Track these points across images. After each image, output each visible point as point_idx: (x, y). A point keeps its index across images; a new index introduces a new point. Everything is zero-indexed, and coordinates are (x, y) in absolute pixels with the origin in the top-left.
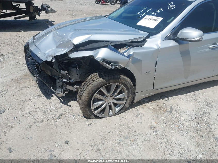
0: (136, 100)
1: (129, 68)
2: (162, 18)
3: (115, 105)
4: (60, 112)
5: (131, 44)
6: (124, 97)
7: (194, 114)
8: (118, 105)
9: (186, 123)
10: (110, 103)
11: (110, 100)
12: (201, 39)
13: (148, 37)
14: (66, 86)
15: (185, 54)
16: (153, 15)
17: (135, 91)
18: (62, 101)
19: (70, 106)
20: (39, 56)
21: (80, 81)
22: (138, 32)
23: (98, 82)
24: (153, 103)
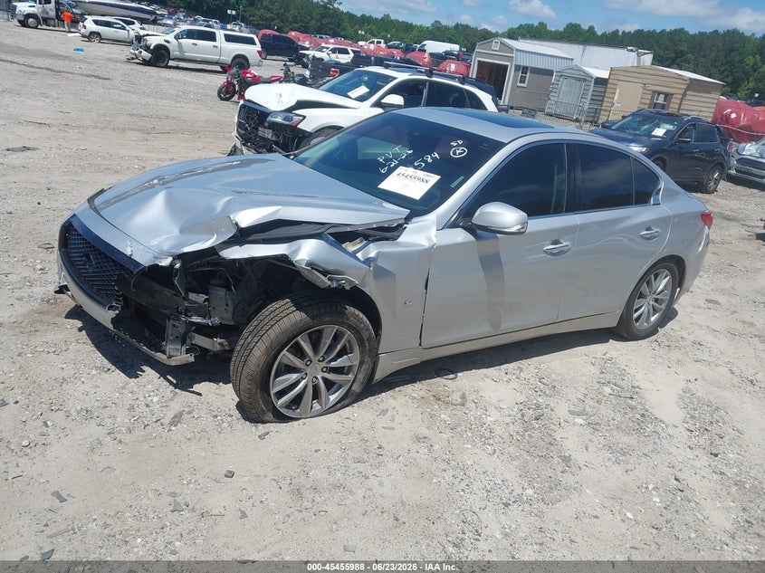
0: (378, 376)
1: (366, 290)
2: (439, 177)
3: (330, 385)
4: (176, 407)
5: (372, 232)
6: (351, 364)
7: (515, 410)
8: (335, 387)
9: (498, 430)
10: (317, 378)
11: (316, 372)
12: (522, 230)
13: (408, 219)
14: (192, 338)
15: (491, 263)
16: (416, 168)
17: (378, 349)
18: (175, 382)
19: (200, 394)
20: (129, 253)
21: (232, 323)
22: (381, 205)
23: (293, 320)
24: (417, 385)
